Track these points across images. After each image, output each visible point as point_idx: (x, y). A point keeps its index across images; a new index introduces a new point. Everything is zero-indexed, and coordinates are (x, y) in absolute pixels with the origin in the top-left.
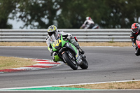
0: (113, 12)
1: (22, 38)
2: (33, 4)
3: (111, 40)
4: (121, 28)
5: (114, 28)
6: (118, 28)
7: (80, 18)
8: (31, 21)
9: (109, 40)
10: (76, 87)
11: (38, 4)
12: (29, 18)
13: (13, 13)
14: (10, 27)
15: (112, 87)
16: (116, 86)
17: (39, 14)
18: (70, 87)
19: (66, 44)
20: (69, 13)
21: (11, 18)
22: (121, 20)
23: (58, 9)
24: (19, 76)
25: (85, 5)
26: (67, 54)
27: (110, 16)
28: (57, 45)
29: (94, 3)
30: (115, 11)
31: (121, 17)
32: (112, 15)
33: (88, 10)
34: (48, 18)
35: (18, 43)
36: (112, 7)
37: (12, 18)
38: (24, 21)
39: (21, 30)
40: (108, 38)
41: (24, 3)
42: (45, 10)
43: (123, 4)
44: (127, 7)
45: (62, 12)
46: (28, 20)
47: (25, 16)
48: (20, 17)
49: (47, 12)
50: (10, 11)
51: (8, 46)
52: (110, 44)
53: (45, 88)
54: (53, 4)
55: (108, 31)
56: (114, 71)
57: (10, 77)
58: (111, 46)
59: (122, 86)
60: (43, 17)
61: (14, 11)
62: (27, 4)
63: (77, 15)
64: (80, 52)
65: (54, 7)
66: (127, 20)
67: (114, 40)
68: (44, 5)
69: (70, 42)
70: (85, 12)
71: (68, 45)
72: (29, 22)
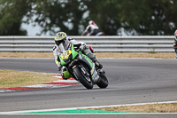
0: (154, 15)
1: (39, 47)
2: (53, 4)
3: (152, 50)
4: (165, 35)
5: (156, 34)
6: (161, 35)
7: (112, 22)
8: (50, 25)
9: (149, 50)
10: (108, 109)
11: (60, 4)
12: (49, 21)
13: (28, 16)
14: (24, 33)
15: (152, 110)
16: (158, 108)
17: (61, 17)
18: (100, 109)
19: (78, 55)
20: (99, 16)
21: (25, 22)
22: (164, 24)
23: (85, 11)
24: (35, 95)
25: (119, 6)
26: (80, 69)
27: (151, 20)
28: (67, 57)
29: (130, 3)
30: (156, 13)
31: (164, 20)
32: (153, 18)
33: (123, 12)
34: (72, 22)
35: (35, 54)
36: (154, 8)
37: (27, 22)
38: (42, 26)
39: (38, 37)
40: (148, 48)
41: (42, 3)
42: (69, 12)
43: (167, 4)
44: (171, 7)
45: (90, 14)
46: (47, 24)
47: (43, 20)
48: (37, 20)
49: (71, 14)
50: (25, 13)
51: (21, 57)
52: (151, 54)
53: (68, 111)
54: (78, 4)
55: (148, 39)
56: (155, 90)
57: (24, 96)
58: (152, 58)
59: (165, 108)
60: (66, 21)
61: (29, 13)
62: (46, 3)
63: (109, 19)
64: (96, 66)
65: (80, 7)
66: (172, 24)
67: (156, 50)
68: (67, 5)
69: (83, 52)
70: (120, 15)
71: (80, 57)
72: (48, 28)
